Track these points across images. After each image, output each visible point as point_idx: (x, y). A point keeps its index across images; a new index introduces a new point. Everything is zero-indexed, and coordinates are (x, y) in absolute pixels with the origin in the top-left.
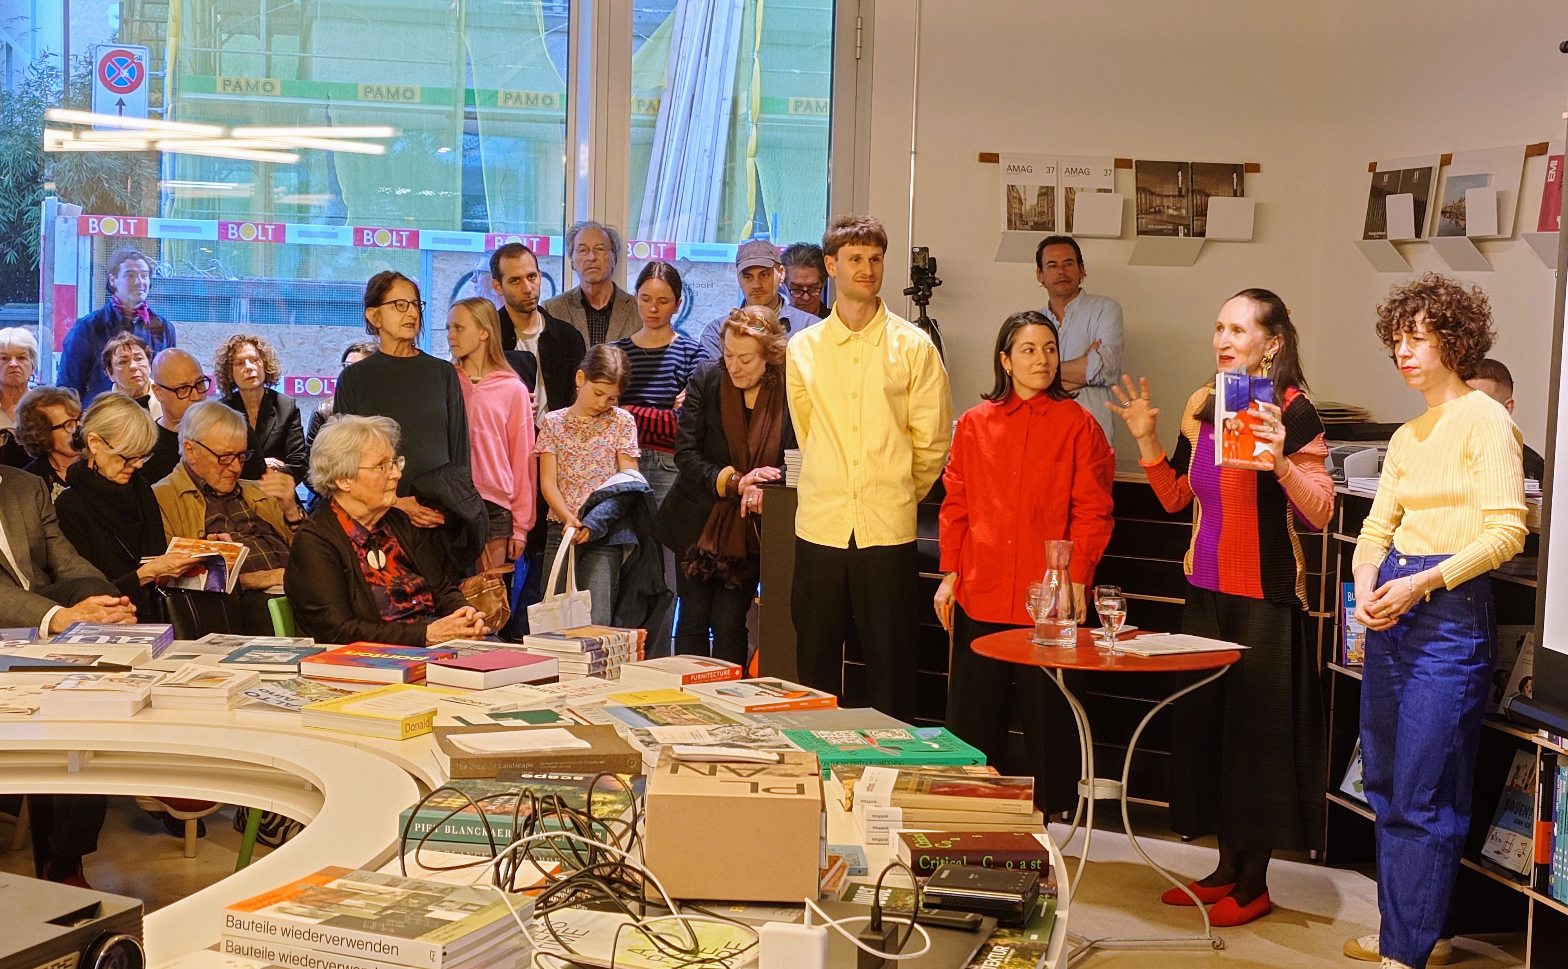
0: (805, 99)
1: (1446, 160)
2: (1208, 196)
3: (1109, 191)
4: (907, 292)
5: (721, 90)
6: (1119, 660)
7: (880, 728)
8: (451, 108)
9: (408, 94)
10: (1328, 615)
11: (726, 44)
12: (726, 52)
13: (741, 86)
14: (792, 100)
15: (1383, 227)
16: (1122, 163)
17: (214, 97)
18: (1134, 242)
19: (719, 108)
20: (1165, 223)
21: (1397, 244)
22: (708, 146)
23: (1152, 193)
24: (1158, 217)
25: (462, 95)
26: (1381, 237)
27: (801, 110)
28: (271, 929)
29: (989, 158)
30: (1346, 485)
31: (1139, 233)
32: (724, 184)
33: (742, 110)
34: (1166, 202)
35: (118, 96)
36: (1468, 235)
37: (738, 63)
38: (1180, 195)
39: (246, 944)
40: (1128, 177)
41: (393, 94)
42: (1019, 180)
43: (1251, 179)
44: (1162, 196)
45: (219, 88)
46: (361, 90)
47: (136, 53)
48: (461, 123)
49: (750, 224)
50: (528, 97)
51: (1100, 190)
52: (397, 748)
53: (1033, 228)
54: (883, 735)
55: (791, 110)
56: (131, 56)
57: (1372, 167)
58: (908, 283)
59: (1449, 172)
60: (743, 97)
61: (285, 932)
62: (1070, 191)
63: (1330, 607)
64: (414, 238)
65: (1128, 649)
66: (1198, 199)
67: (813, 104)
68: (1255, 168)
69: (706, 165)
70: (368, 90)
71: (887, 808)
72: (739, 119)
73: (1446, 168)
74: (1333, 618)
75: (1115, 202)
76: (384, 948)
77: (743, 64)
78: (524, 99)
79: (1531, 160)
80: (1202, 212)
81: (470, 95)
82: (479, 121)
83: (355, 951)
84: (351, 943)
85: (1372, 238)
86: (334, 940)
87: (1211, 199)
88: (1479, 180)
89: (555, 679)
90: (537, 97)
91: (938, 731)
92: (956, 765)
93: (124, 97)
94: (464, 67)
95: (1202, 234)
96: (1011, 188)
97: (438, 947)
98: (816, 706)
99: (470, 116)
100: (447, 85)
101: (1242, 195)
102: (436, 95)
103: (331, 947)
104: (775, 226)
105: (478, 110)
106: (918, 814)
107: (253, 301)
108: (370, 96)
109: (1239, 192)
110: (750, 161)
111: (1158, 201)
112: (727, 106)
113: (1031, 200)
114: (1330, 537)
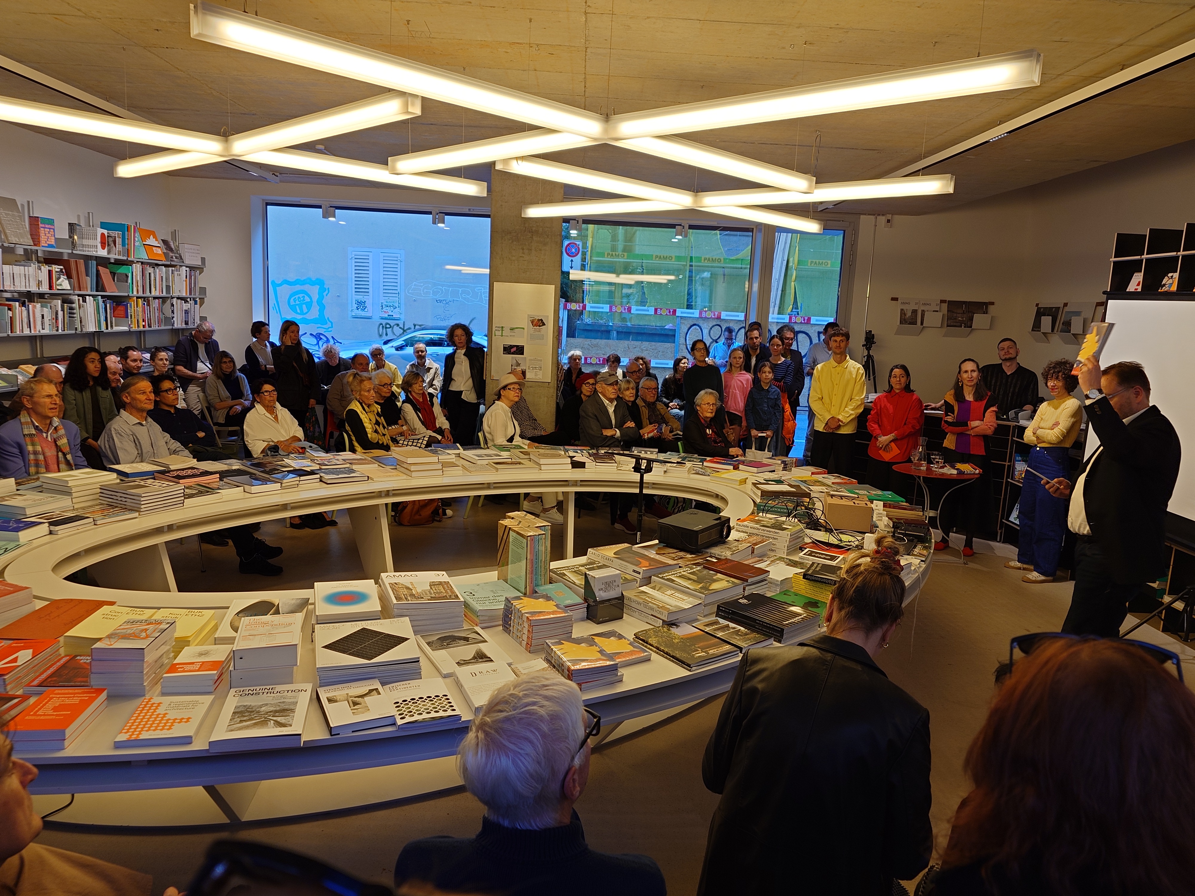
0: (814, 261)
1: (1066, 305)
2: (974, 313)
3: (937, 311)
4: (863, 346)
5: (783, 257)
6: (940, 475)
7: (873, 491)
8: (685, 263)
9: (671, 258)
10: (1009, 464)
11: (786, 240)
12: (786, 243)
13: (790, 256)
14: (810, 261)
15: (1040, 327)
16: (942, 301)
17: (604, 259)
18: (945, 329)
19: (782, 263)
20: (957, 323)
21: (1045, 334)
22: (777, 278)
23: (953, 312)
24: (955, 320)
25: (689, 258)
26: (1038, 331)
27: (813, 265)
28: (748, 527)
29: (895, 299)
30: (1019, 422)
31: (947, 326)
32: (782, 291)
33: (791, 264)
34: (958, 315)
35: (571, 258)
36: (1072, 332)
37: (790, 247)
38: (964, 313)
39: (741, 530)
40: (945, 306)
41: (665, 258)
42: (904, 307)
43: (991, 307)
44: (957, 313)
45: (606, 256)
46: (654, 256)
47: (578, 243)
48: (688, 268)
49: (791, 306)
50: (712, 259)
51: (934, 311)
52: (738, 487)
53: (909, 324)
54: (874, 492)
55: (809, 264)
56: (576, 244)
57: (1037, 305)
58: (863, 342)
59: (1067, 309)
60: (791, 259)
61: (751, 528)
62: (923, 311)
63: (1010, 461)
64: (674, 312)
65: (943, 472)
66: (970, 314)
67: (817, 263)
68: (993, 303)
69: (776, 284)
70: (657, 257)
71: (882, 512)
72: (789, 267)
73: (1065, 308)
74: (1011, 465)
75: (940, 315)
76: (776, 533)
77: (791, 247)
78: (711, 260)
79: (1098, 307)
80: (971, 319)
81: (691, 258)
82: (693, 267)
83: (768, 533)
84: (767, 531)
85: (1035, 331)
86: (763, 530)
87: (975, 315)
88: (1078, 314)
89: (774, 471)
90: (715, 259)
91: (890, 492)
92: (898, 502)
93: (573, 258)
94: (690, 248)
95: (971, 327)
96: (902, 310)
97: (789, 533)
98: (852, 483)
99: (691, 266)
100: (683, 255)
101: (987, 313)
102: (679, 258)
103: (762, 532)
104: (801, 308)
105: (693, 264)
106: (891, 514)
107: (618, 332)
108: (657, 259)
109: (986, 312)
110: (793, 283)
111: (955, 315)
112: (785, 263)
113: (909, 314)
114: (1012, 439)
